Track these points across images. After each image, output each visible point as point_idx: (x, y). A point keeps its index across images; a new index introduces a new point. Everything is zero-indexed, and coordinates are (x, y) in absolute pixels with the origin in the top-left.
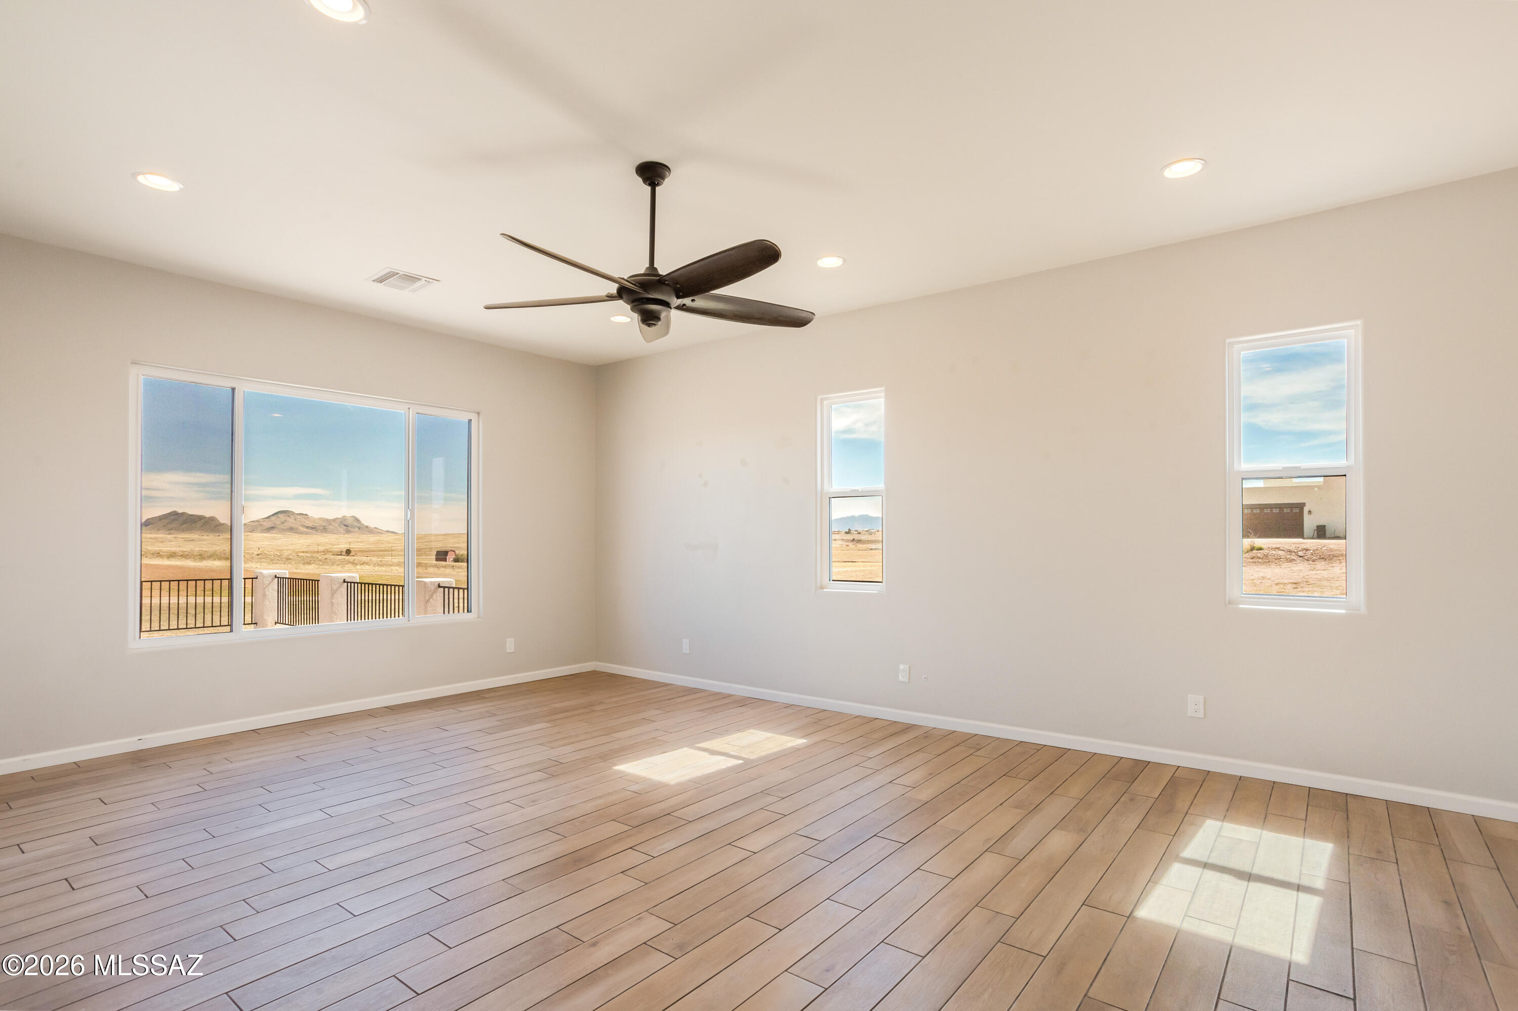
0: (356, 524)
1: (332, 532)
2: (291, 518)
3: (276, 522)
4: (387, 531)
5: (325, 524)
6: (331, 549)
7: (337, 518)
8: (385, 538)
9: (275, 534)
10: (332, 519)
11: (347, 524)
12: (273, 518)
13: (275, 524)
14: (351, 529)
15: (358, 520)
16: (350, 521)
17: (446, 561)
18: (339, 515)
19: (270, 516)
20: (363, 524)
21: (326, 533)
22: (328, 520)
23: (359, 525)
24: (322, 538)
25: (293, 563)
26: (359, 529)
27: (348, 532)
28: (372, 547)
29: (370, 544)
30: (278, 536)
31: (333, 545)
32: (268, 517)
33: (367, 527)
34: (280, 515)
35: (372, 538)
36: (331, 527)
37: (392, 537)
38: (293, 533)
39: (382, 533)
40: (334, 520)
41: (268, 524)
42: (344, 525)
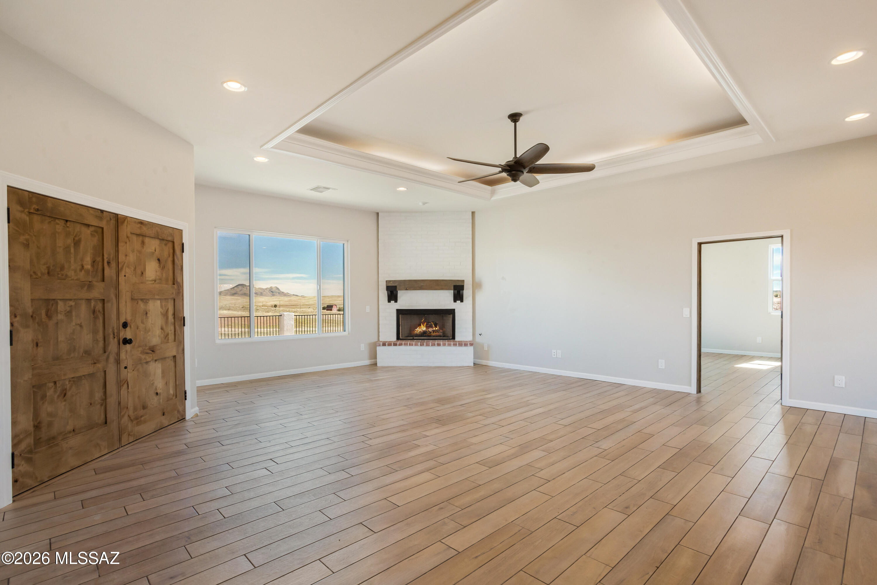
0: (277, 291)
1: (265, 296)
2: (244, 288)
3: (237, 290)
4: (293, 295)
5: (261, 291)
6: (266, 304)
7: (268, 288)
8: (293, 298)
9: (237, 296)
10: (265, 288)
11: (273, 291)
12: (235, 288)
13: (237, 292)
14: (275, 294)
15: (278, 289)
16: (274, 290)
17: (332, 310)
18: (269, 286)
19: (234, 287)
20: (281, 291)
21: (262, 296)
22: (263, 289)
23: (279, 292)
24: (261, 299)
25: (260, 311)
26: (279, 294)
27: (273, 295)
28: (287, 303)
29: (285, 302)
30: (239, 298)
31: (267, 302)
32: (233, 288)
33: (283, 292)
34: (239, 287)
35: (286, 299)
36: (265, 293)
37: (296, 298)
38: (245, 296)
39: (291, 296)
40: (266, 289)
41: (233, 292)
42: (271, 292)
